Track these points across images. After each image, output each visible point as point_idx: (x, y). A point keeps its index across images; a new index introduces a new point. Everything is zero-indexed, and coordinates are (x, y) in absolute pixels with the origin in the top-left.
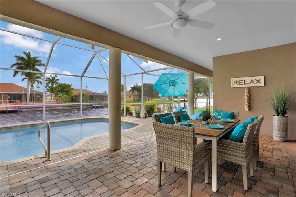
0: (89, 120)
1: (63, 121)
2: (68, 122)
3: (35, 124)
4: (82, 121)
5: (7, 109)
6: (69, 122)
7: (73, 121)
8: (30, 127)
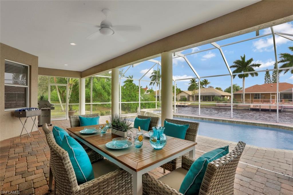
0: (279, 128)
1: (242, 122)
2: (248, 124)
3: (217, 120)
4: (268, 126)
5: (270, 108)
6: (250, 124)
7: (254, 124)
8: (214, 121)
